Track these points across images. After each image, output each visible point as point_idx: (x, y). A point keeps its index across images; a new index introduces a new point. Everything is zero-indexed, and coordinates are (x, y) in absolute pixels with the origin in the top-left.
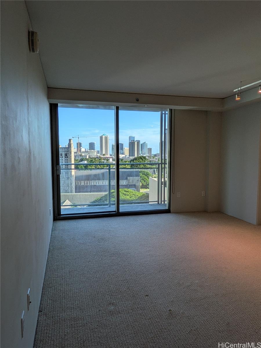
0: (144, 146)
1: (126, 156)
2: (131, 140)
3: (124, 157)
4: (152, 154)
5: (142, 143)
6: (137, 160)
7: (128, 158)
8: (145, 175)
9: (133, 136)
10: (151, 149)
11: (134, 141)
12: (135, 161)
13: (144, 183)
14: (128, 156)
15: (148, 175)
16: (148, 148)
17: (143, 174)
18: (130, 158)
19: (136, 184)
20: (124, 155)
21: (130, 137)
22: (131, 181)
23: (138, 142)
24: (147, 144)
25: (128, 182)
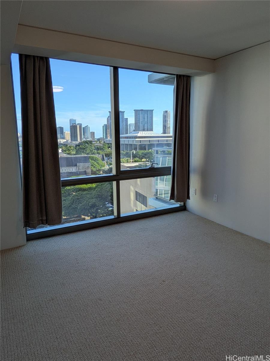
0: (87, 130)
1: (67, 140)
2: (72, 124)
3: (65, 142)
4: (95, 138)
5: (84, 127)
6: (83, 145)
7: (71, 143)
8: (94, 161)
9: (74, 119)
10: (94, 133)
11: (75, 124)
12: (81, 146)
13: (93, 169)
14: (70, 141)
15: (97, 160)
16: (91, 132)
17: (91, 160)
18: (73, 143)
19: (86, 171)
20: (65, 139)
21: (70, 120)
22: (81, 167)
23: (80, 125)
24: (89, 127)
25: (77, 169)
